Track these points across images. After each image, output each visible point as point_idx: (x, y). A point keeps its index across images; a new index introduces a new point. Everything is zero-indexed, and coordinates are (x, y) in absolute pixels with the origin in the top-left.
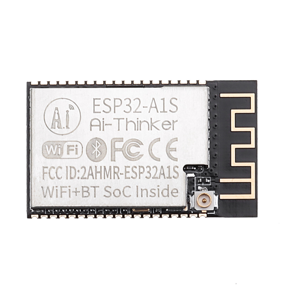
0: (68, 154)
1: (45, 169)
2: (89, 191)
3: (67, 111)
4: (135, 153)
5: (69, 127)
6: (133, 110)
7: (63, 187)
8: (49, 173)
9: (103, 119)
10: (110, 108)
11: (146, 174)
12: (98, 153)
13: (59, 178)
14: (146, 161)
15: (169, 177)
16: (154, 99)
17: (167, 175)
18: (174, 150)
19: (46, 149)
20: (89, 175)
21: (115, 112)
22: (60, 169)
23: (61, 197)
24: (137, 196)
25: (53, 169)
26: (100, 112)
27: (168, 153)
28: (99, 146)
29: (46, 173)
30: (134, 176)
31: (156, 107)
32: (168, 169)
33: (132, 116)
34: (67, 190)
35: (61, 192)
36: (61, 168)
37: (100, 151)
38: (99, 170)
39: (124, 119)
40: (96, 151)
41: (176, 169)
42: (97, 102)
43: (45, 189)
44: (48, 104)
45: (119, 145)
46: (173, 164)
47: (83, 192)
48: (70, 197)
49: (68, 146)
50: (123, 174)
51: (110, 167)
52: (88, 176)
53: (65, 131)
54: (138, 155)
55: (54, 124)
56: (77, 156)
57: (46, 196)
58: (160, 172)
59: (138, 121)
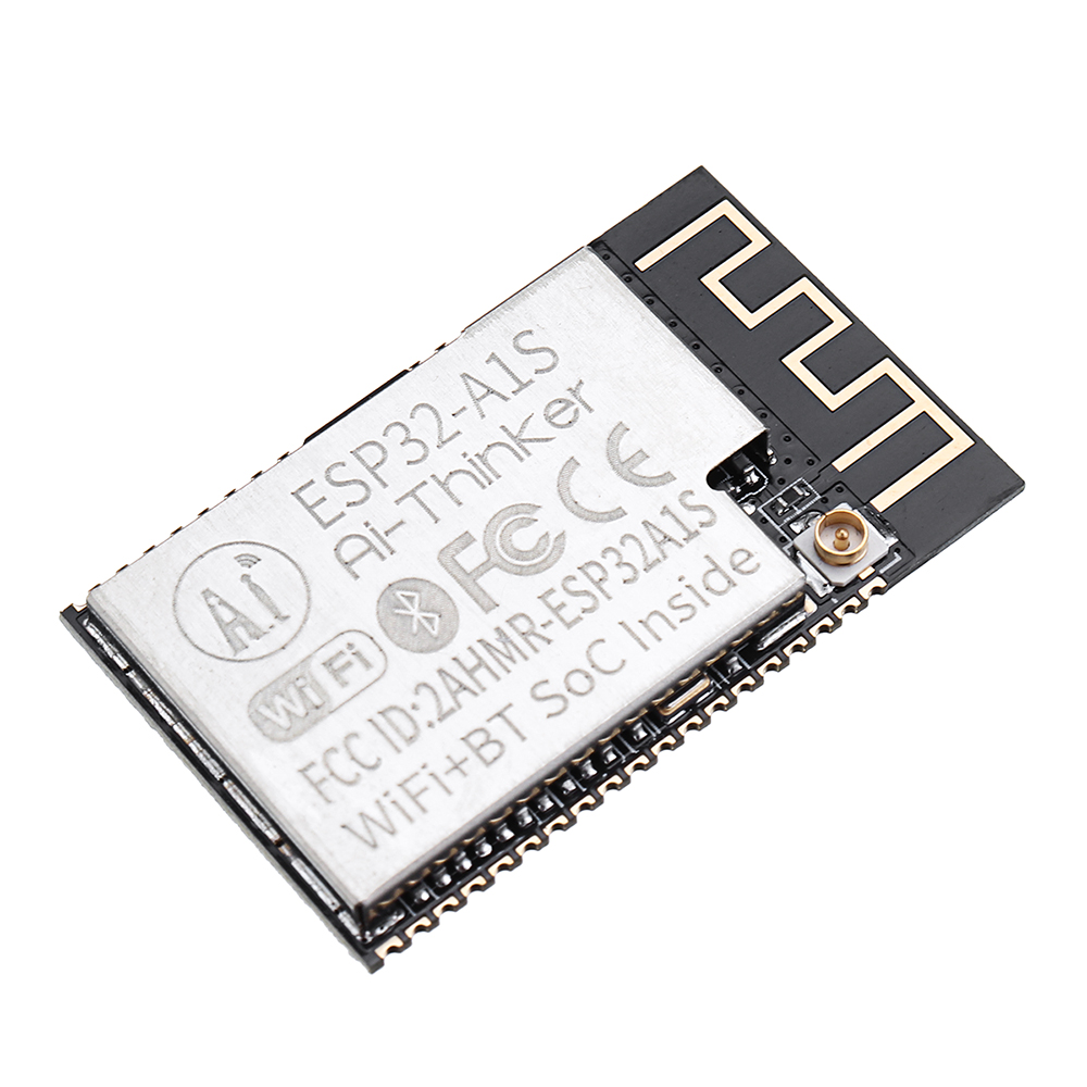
0: (344, 684)
1: (312, 773)
2: (493, 738)
3: (245, 577)
4: (538, 544)
5: (285, 613)
6: (431, 444)
7: (407, 781)
8: (332, 774)
9: (367, 524)
10: (362, 483)
11: (617, 575)
12: (430, 620)
13: (373, 768)
14: (585, 542)
15: (692, 535)
16: (465, 376)
17: (679, 535)
18: (636, 459)
19: (267, 719)
20: (454, 694)
21: (385, 485)
22: (354, 743)
23: (424, 810)
24: (645, 647)
25: (333, 757)
26: (342, 515)
27: (630, 476)
28: (417, 600)
29: (324, 780)
30: (587, 602)
31: (490, 391)
32: (667, 517)
33: (443, 461)
34: (424, 779)
35: (414, 798)
36: (355, 735)
37: (433, 611)
38: (471, 662)
39: (424, 483)
40: (419, 621)
41: (690, 500)
42: (309, 496)
43: (358, 825)
44: (170, 601)
45: (471, 558)
46: (669, 494)
47: (477, 750)
48: (449, 792)
49: (328, 664)
50: (550, 622)
51: (498, 629)
52: (455, 698)
53: (282, 633)
54: (551, 544)
55: (232, 637)
56: (374, 673)
57: (375, 841)
58: (651, 541)
59: (470, 460)
